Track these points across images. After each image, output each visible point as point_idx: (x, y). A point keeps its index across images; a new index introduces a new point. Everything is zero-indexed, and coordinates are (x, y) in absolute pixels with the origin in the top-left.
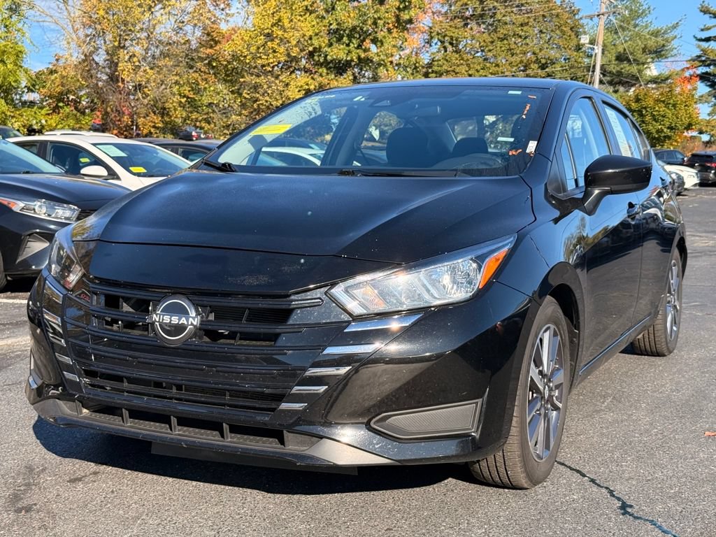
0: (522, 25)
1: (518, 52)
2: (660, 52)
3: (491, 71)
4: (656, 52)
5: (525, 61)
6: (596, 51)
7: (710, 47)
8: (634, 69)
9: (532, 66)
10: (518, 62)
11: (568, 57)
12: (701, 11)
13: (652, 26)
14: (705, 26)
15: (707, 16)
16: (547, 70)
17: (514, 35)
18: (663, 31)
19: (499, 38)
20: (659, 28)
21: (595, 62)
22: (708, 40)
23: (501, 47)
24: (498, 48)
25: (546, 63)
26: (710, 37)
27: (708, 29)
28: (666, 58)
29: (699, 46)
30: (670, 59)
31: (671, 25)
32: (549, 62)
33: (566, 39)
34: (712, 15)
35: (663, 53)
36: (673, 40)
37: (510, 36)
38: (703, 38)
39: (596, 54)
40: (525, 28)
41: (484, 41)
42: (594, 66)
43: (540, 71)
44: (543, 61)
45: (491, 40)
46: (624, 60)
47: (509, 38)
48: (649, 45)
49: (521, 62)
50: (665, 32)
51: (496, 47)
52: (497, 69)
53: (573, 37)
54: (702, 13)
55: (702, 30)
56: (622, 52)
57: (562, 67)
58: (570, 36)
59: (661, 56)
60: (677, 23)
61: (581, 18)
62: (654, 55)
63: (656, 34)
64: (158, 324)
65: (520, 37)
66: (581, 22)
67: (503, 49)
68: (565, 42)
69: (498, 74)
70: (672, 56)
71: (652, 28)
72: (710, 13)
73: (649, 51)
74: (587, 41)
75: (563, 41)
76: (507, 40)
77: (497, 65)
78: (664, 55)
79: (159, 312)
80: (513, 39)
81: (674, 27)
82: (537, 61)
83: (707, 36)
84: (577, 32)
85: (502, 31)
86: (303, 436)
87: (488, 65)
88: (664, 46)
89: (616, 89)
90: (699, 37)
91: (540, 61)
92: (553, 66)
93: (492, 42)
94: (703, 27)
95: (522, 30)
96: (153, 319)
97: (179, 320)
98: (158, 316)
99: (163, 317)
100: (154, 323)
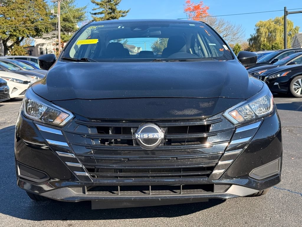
0: (21, 4)
1: (21, 15)
2: (80, 18)
3: (9, 24)
4: (78, 18)
5: (24, 20)
6: (58, 16)
7: (97, 17)
8: (70, 25)
9: (28, 22)
10: (21, 20)
11: (43, 19)
12: (92, 2)
13: (76, 7)
14: (94, 8)
15: (94, 4)
16: (34, 24)
17: (18, 8)
18: (80, 10)
19: (11, 9)
20: (79, 8)
21: (58, 21)
22: (95, 14)
23: (12, 13)
24: (11, 13)
25: (34, 21)
26: (96, 13)
27: (95, 9)
28: (83, 21)
29: (92, 17)
30: (84, 21)
31: (84, 7)
32: (35, 20)
33: (41, 11)
34: (96, 4)
35: (81, 18)
36: (85, 13)
37: (16, 8)
38: (94, 13)
39: (58, 18)
40: (23, 5)
41: (4, 10)
42: (58, 23)
43: (31, 24)
44: (32, 20)
45: (8, 10)
46: (66, 21)
47: (16, 9)
48: (76, 15)
49: (23, 20)
50: (81, 10)
51: (10, 13)
52: (12, 22)
53: (44, 10)
54: (92, 3)
55: (93, 10)
56: (65, 17)
57: (41, 23)
58: (43, 10)
59: (81, 20)
60: (86, 7)
61: (46, 2)
62: (78, 19)
63: (78, 10)
64: (140, 139)
65: (21, 9)
66: (46, 4)
67: (13, 14)
68: (41, 12)
69: (13, 25)
70: (85, 20)
71: (76, 8)
72: (95, 3)
73: (76, 17)
74: (54, 12)
75: (40, 12)
76: (15, 10)
77: (12, 21)
78: (82, 19)
79: (140, 133)
80: (18, 10)
81: (85, 8)
82: (29, 20)
83: (95, 12)
84: (45, 8)
85: (12, 6)
86: (221, 185)
87: (7, 21)
88: (81, 16)
89: (64, 33)
90: (92, 13)
91: (31, 20)
92: (37, 22)
93: (8, 11)
94: (93, 9)
95: (21, 6)
96: (136, 137)
97: (153, 136)
98: (140, 135)
99: (143, 135)
100: (137, 139)
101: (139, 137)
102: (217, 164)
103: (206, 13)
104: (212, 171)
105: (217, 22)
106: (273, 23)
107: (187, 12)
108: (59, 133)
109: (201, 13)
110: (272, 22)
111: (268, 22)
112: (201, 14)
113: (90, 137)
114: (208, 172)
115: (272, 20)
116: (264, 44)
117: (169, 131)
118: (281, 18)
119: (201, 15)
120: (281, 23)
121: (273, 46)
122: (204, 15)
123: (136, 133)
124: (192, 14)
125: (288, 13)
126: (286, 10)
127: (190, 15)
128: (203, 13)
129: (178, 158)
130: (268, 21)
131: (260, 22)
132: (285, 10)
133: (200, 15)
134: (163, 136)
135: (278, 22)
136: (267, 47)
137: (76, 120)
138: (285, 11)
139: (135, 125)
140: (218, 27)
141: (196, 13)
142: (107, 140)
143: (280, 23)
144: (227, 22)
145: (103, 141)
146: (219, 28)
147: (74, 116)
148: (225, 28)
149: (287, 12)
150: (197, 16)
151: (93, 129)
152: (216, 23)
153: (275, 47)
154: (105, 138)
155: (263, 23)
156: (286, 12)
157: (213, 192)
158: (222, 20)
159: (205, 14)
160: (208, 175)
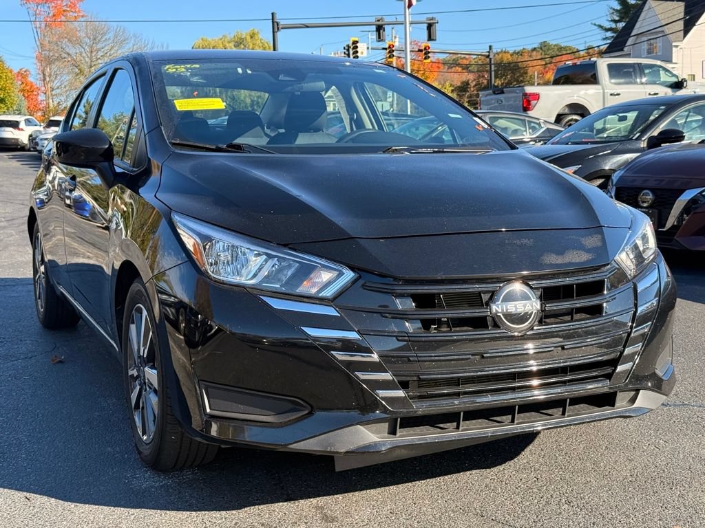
64: (501, 315)
79: (499, 302)
86: (625, 393)
96: (494, 311)
97: (525, 306)
98: (500, 306)
99: (506, 307)
100: (496, 314)
101: (500, 311)
102: (622, 353)
103: (77, 10)
104: (616, 368)
105: (111, 35)
106: (232, 44)
107: (29, 5)
108: (331, 311)
109: (65, 8)
110: (229, 42)
111: (220, 42)
112: (64, 11)
113: (402, 316)
114: (610, 370)
115: (228, 38)
116: (234, 97)
117: (548, 295)
118: (247, 35)
119: (65, 14)
120: (249, 46)
121: (252, 101)
122: (71, 13)
123: (492, 305)
124: (42, 9)
125: (280, 27)
126: (275, 20)
127: (38, 12)
128: (68, 9)
129: (566, 347)
130: (221, 39)
131: (202, 39)
132: (273, 19)
133: (63, 15)
134: (539, 307)
135: (241, 43)
136: (240, 103)
137: (361, 282)
138: (273, 22)
139: (490, 287)
140: (112, 48)
141: (51, 9)
142: (433, 321)
143: (245, 46)
144: (135, 36)
145: (427, 324)
146: (116, 48)
147: (357, 275)
148: (130, 49)
149: (278, 25)
150: (54, 16)
151: (403, 300)
152: (107, 37)
153: (258, 103)
154: (437, 316)
155: (209, 44)
156: (276, 24)
157: (614, 406)
158: (122, 30)
159: (75, 12)
160: (609, 376)
